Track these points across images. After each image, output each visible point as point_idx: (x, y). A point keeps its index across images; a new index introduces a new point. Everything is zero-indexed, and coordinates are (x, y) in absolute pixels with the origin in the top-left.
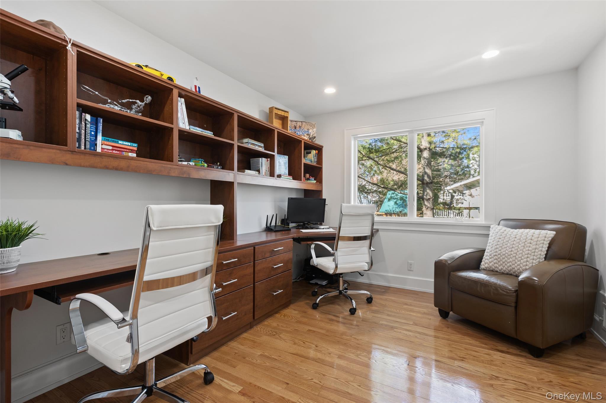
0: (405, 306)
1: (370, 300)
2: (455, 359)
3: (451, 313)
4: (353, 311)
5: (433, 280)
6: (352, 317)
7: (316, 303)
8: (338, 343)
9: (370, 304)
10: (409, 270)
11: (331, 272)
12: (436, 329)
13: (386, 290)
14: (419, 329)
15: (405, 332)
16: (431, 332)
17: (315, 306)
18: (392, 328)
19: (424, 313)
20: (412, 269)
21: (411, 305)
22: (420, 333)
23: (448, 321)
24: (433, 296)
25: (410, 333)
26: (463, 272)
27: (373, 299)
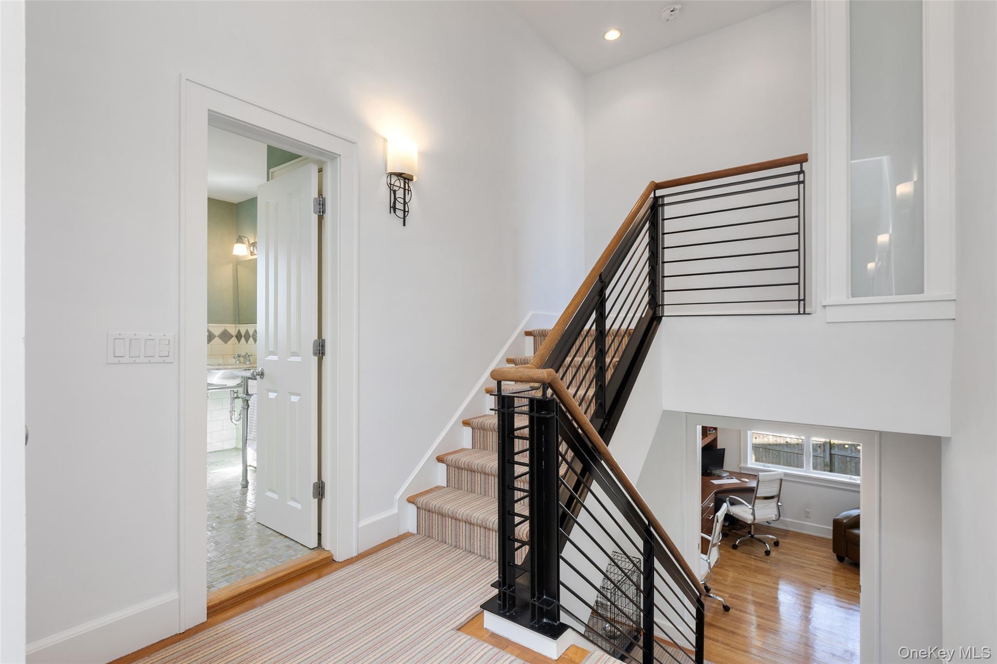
0: (807, 550)
1: (777, 543)
2: (850, 589)
3: (846, 558)
4: (768, 553)
5: (832, 528)
6: (767, 557)
7: (735, 545)
8: (769, 575)
9: (776, 547)
10: (806, 517)
11: (749, 522)
12: (835, 569)
13: (786, 533)
14: (822, 569)
15: (813, 570)
16: (831, 571)
17: (735, 547)
18: (802, 567)
19: (824, 557)
20: (809, 516)
21: (811, 549)
22: (823, 571)
23: (843, 564)
24: (832, 542)
25: (818, 572)
26: (855, 530)
27: (780, 543)
